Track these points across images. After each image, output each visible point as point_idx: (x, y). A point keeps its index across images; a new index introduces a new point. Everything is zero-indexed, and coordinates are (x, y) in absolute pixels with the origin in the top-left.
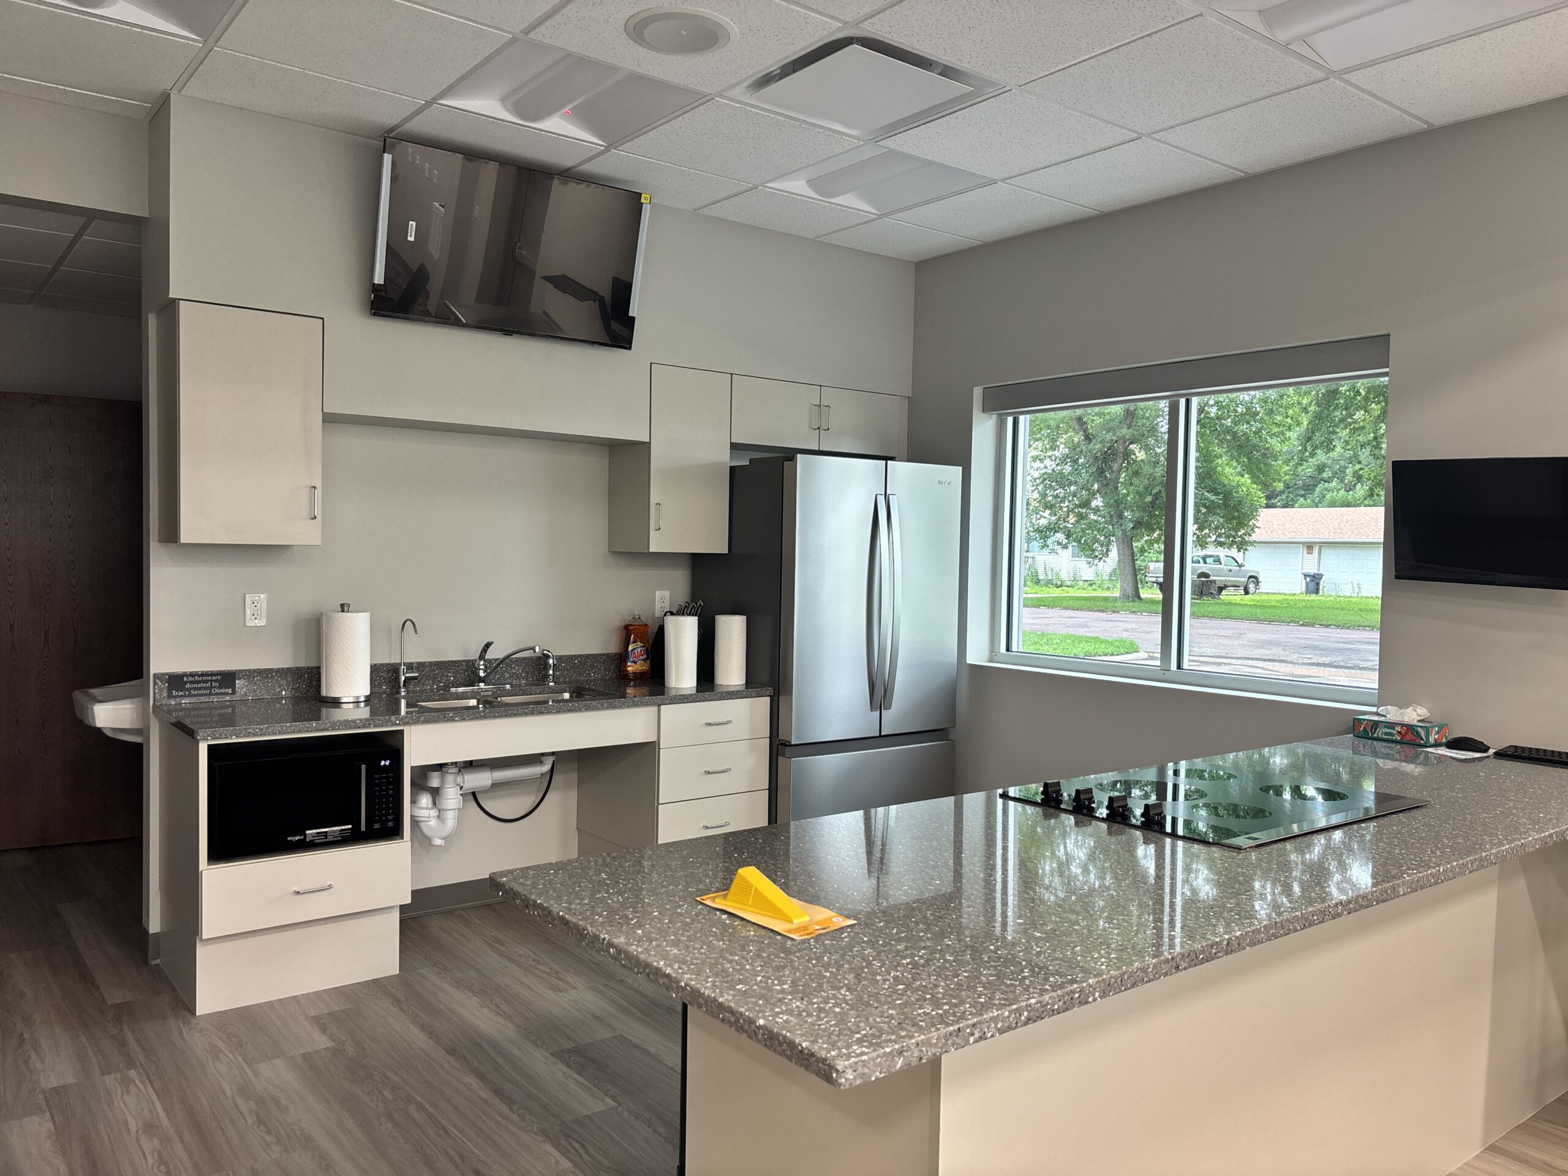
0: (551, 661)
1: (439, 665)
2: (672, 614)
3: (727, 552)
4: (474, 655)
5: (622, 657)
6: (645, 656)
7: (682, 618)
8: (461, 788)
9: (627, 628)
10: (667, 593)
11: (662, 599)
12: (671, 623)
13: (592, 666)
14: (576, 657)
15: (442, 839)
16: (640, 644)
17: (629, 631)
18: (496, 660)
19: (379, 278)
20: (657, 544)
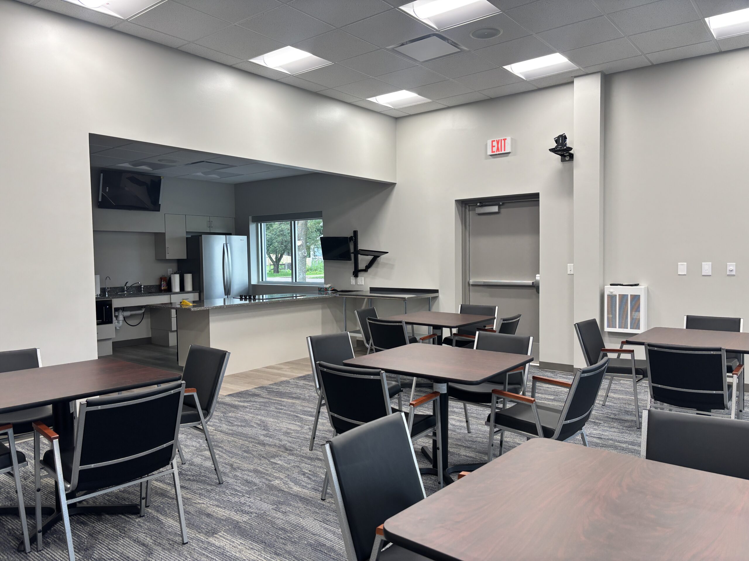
0: (142, 286)
1: (114, 288)
2: (172, 274)
3: (186, 258)
4: (123, 286)
5: (160, 286)
6: (166, 285)
7: (175, 275)
8: (123, 315)
9: (161, 278)
10: (171, 270)
11: (170, 270)
12: (172, 276)
13: (152, 288)
14: (148, 286)
15: (119, 327)
16: (164, 282)
17: (161, 279)
18: (128, 287)
19: (100, 200)
20: (168, 257)
